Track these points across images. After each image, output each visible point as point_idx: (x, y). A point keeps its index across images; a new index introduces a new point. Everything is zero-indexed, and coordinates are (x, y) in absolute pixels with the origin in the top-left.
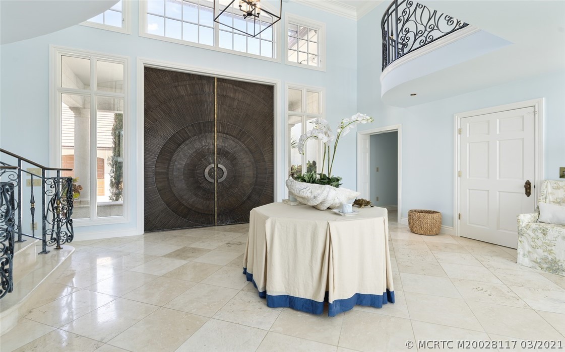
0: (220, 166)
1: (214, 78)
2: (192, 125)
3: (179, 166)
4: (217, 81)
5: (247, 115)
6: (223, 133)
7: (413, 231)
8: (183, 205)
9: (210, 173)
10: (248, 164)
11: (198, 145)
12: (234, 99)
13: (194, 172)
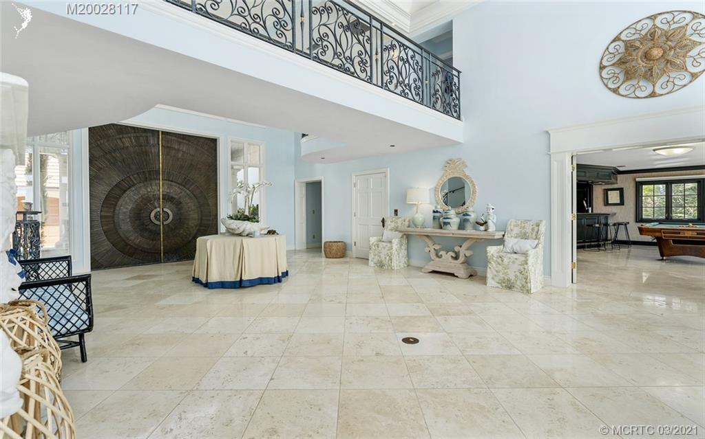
0: (165, 210)
1: (158, 131)
2: (137, 174)
3: (125, 210)
4: (162, 134)
5: (191, 164)
6: (169, 180)
7: (327, 257)
8: (129, 245)
9: (157, 217)
10: (193, 208)
11: (143, 191)
12: (178, 150)
13: (140, 216)
